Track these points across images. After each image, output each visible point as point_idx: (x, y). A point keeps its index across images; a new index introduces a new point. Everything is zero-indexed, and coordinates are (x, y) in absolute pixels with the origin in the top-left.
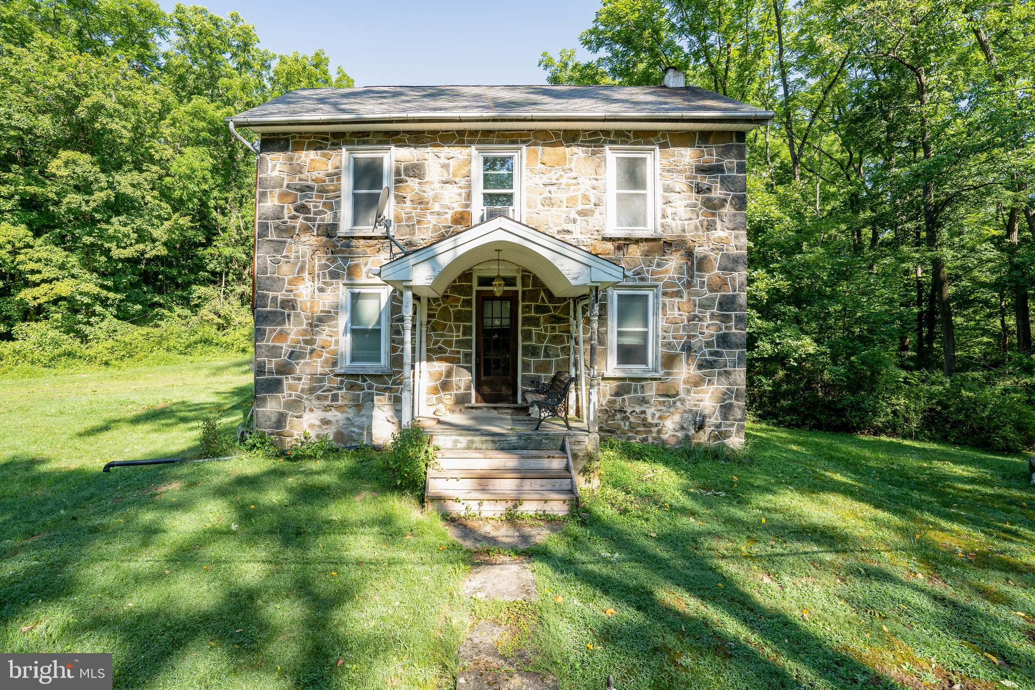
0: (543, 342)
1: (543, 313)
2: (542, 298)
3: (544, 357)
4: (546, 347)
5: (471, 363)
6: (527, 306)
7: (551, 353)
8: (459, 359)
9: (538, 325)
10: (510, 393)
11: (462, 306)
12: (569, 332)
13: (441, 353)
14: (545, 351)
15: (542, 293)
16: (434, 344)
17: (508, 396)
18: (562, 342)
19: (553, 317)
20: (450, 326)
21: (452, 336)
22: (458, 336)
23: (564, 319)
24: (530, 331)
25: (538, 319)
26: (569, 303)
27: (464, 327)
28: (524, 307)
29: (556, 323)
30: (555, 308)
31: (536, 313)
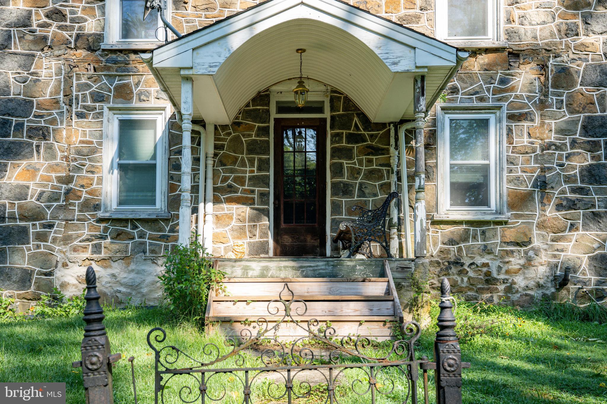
0: (357, 178)
1: (357, 142)
2: (356, 125)
3: (359, 196)
4: (361, 184)
5: (268, 204)
6: (337, 135)
7: (367, 191)
8: (253, 199)
9: (350, 158)
10: (317, 243)
11: (257, 135)
12: (389, 165)
13: (230, 192)
14: (360, 189)
15: (356, 119)
16: (222, 182)
17: (314, 247)
18: (381, 177)
19: (369, 147)
20: (243, 159)
21: (245, 172)
22: (253, 172)
23: (383, 149)
24: (341, 164)
25: (351, 150)
26: (389, 131)
27: (260, 160)
28: (333, 136)
29: (373, 154)
30: (371, 136)
31: (348, 142)
